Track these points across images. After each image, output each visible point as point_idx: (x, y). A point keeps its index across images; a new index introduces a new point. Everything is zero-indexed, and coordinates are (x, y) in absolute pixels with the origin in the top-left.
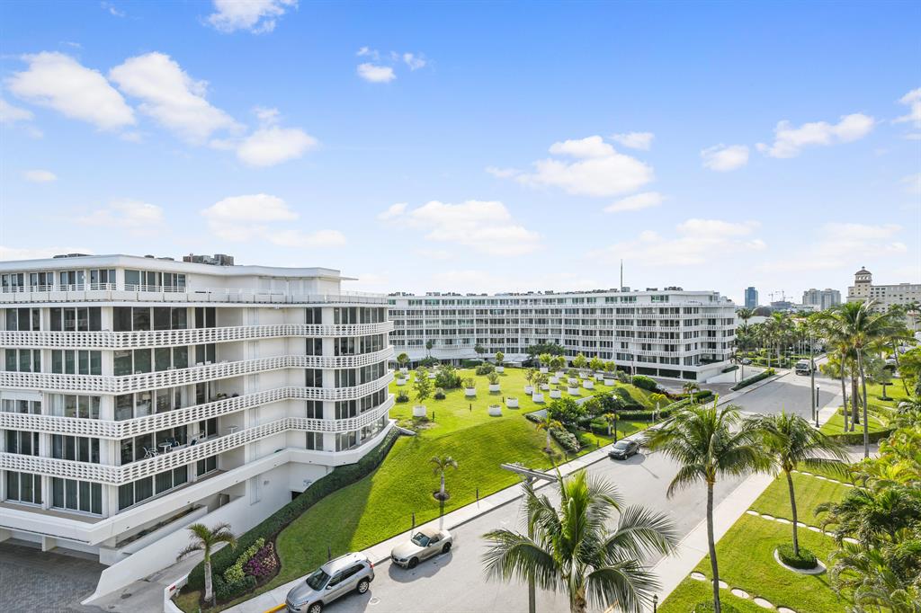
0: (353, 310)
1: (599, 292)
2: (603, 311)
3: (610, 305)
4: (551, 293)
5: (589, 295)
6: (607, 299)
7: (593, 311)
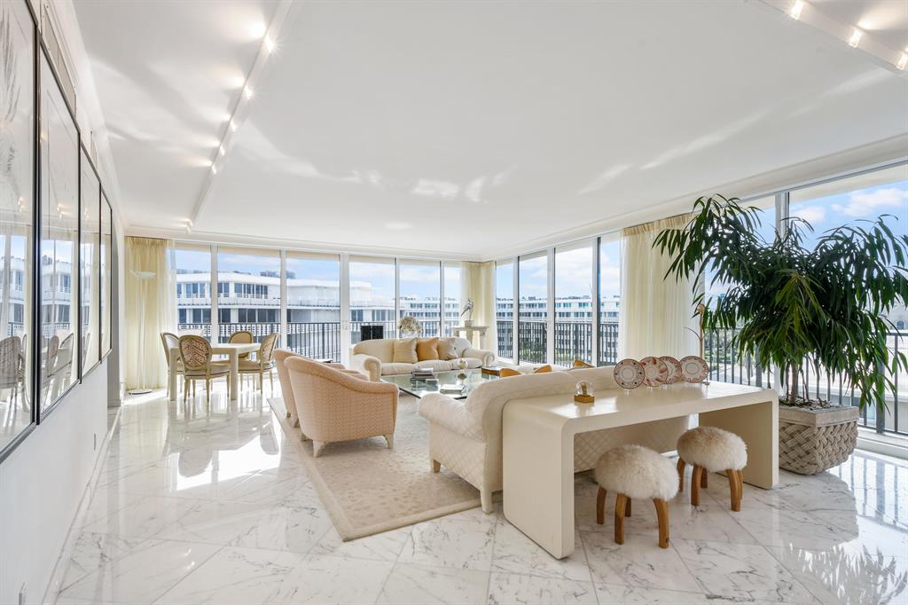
0: (383, 312)
1: (574, 298)
2: (577, 314)
3: (582, 310)
4: (534, 298)
5: (565, 301)
6: (580, 304)
7: (568, 314)
